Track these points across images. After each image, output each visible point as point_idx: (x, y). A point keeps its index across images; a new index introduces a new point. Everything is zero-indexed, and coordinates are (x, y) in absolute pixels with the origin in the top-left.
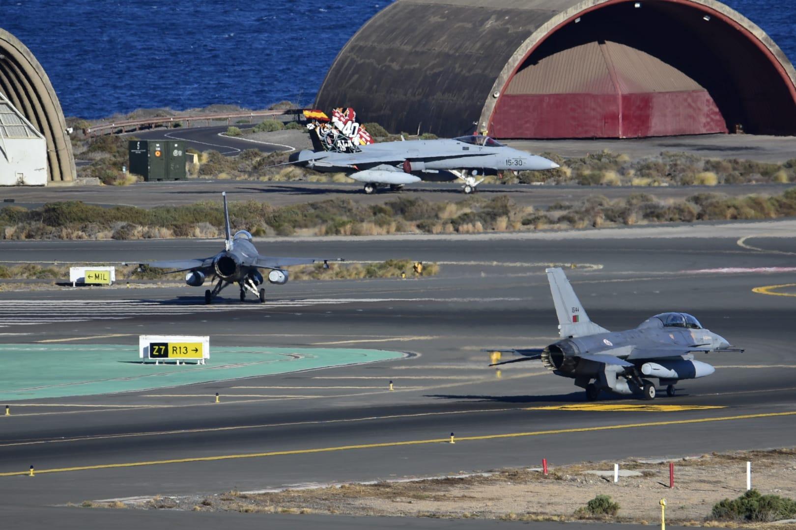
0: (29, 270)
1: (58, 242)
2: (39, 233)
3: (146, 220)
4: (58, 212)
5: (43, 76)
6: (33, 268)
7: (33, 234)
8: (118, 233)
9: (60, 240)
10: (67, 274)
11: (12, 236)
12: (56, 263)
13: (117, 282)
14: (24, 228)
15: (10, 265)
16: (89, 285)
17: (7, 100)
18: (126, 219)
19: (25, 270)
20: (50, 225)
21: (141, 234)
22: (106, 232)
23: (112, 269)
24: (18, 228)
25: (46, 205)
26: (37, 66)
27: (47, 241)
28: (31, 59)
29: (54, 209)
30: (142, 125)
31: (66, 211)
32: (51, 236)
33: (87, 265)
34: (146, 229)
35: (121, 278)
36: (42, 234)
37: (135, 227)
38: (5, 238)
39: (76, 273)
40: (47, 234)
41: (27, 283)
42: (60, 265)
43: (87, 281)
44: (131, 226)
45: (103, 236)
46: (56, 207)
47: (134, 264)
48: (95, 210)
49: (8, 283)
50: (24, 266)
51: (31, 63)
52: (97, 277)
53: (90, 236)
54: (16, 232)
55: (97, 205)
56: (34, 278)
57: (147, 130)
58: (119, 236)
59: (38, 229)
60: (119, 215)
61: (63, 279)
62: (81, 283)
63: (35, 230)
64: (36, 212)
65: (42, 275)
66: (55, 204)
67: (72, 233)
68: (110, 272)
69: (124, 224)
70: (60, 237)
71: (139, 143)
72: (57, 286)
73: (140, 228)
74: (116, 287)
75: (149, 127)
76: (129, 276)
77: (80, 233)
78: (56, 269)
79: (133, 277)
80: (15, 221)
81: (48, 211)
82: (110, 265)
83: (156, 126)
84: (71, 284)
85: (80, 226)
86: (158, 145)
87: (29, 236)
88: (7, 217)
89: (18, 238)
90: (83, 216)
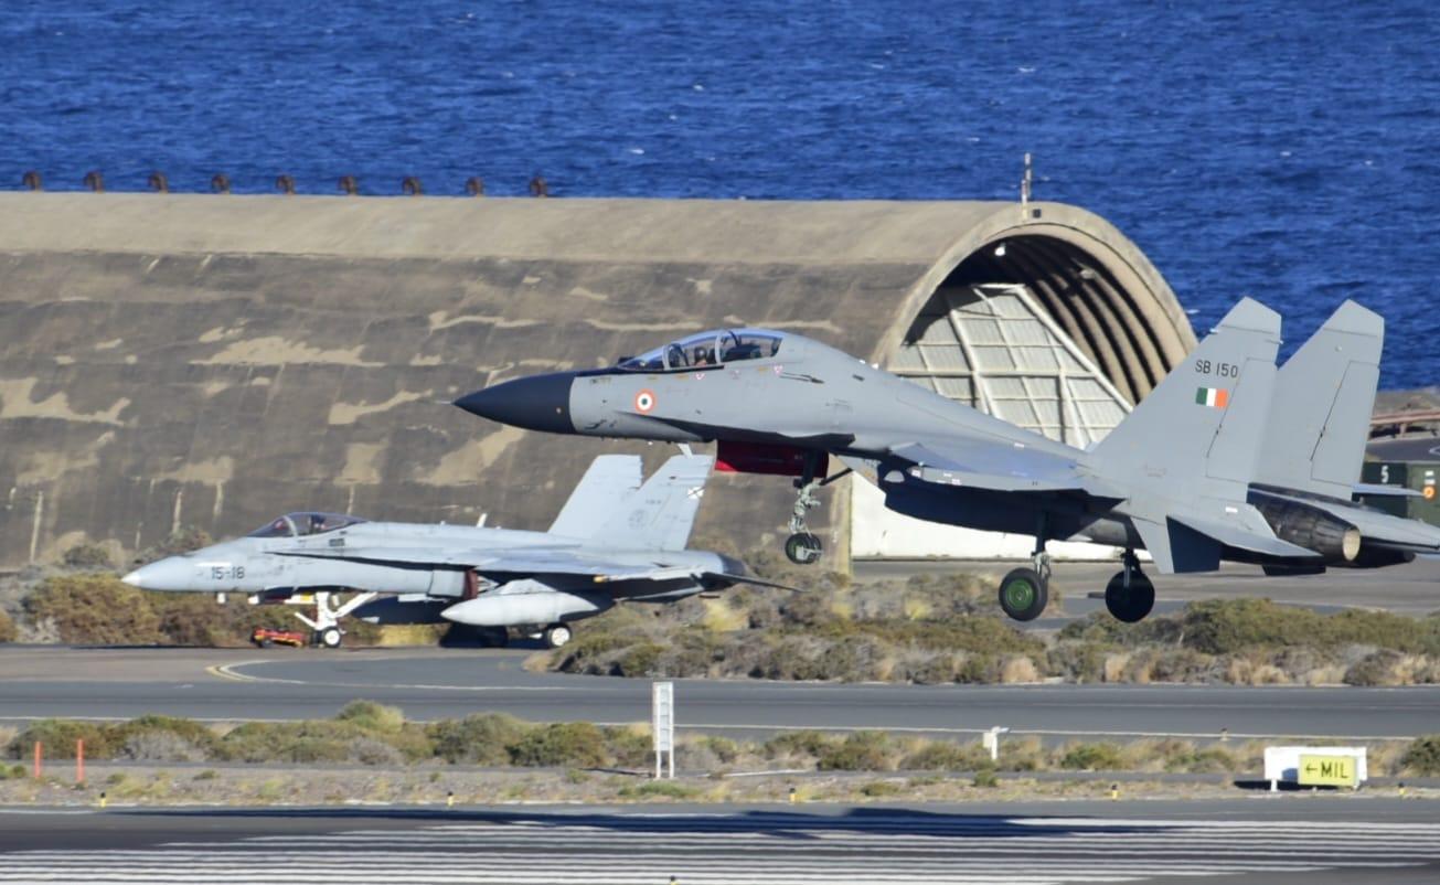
0: (1167, 753)
1: (1222, 688)
2: (1181, 668)
3: (1415, 643)
4: (1216, 620)
5: (1178, 317)
6: (1176, 747)
7: (1168, 669)
8: (1354, 670)
9: (1228, 684)
10: (1258, 762)
11: (1121, 673)
12: (1225, 736)
13: (1371, 783)
14: (1146, 657)
15: (1124, 740)
16: (1309, 787)
17: (1096, 371)
18: (1369, 639)
19: (1156, 753)
20: (1204, 651)
21: (1411, 673)
22: (1330, 668)
23: (1361, 752)
24: (1134, 657)
25: (1190, 605)
26: (1164, 293)
27: (1196, 686)
28: (1152, 279)
29: (1207, 617)
30: (1380, 426)
31: (1235, 620)
32: (1205, 674)
33: (1300, 742)
34: (1421, 662)
35: (1378, 774)
36: (1188, 670)
37: (1396, 657)
38: (1103, 678)
39: (1278, 761)
40: (1197, 669)
41: (1171, 780)
42: (1236, 742)
43: (1303, 779)
44: (1386, 654)
45: (1325, 676)
46: (1211, 611)
47: (1405, 741)
48: (1298, 617)
49: (1126, 780)
50: (1155, 743)
51: (1152, 288)
52: (1326, 770)
53: (1294, 676)
54: (1128, 665)
55: (1303, 608)
56: (1183, 770)
57: (1387, 439)
58: (1359, 677)
59: (1180, 658)
60: (1352, 629)
61: (1248, 774)
62: (1289, 783)
63: (1172, 662)
64: (1168, 621)
65: (1201, 764)
66: (1207, 605)
67: (1254, 670)
68: (1355, 761)
69: (1372, 650)
70: (1227, 678)
71: (1385, 468)
72: (1236, 789)
73: (1408, 661)
74: (1370, 794)
75: (1394, 430)
76: (1395, 771)
77: (1272, 670)
78: (1227, 751)
79: (1407, 773)
80: (1120, 641)
81: (1192, 619)
82: (1354, 744)
83: (1411, 429)
84: (1266, 785)
85: (1271, 653)
86: (1429, 473)
87: (1158, 675)
88: (1104, 633)
89: (1133, 677)
90: (1273, 632)
